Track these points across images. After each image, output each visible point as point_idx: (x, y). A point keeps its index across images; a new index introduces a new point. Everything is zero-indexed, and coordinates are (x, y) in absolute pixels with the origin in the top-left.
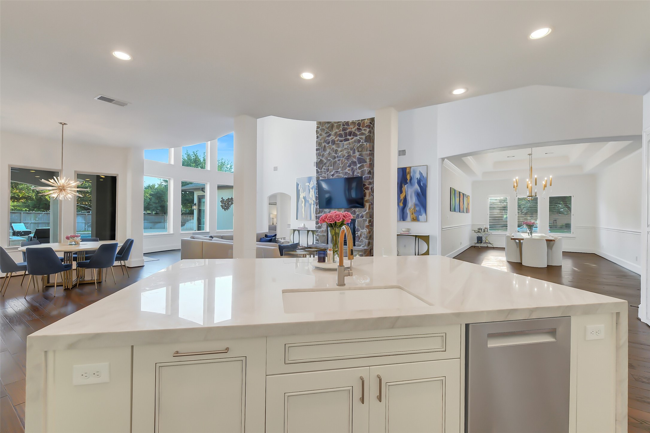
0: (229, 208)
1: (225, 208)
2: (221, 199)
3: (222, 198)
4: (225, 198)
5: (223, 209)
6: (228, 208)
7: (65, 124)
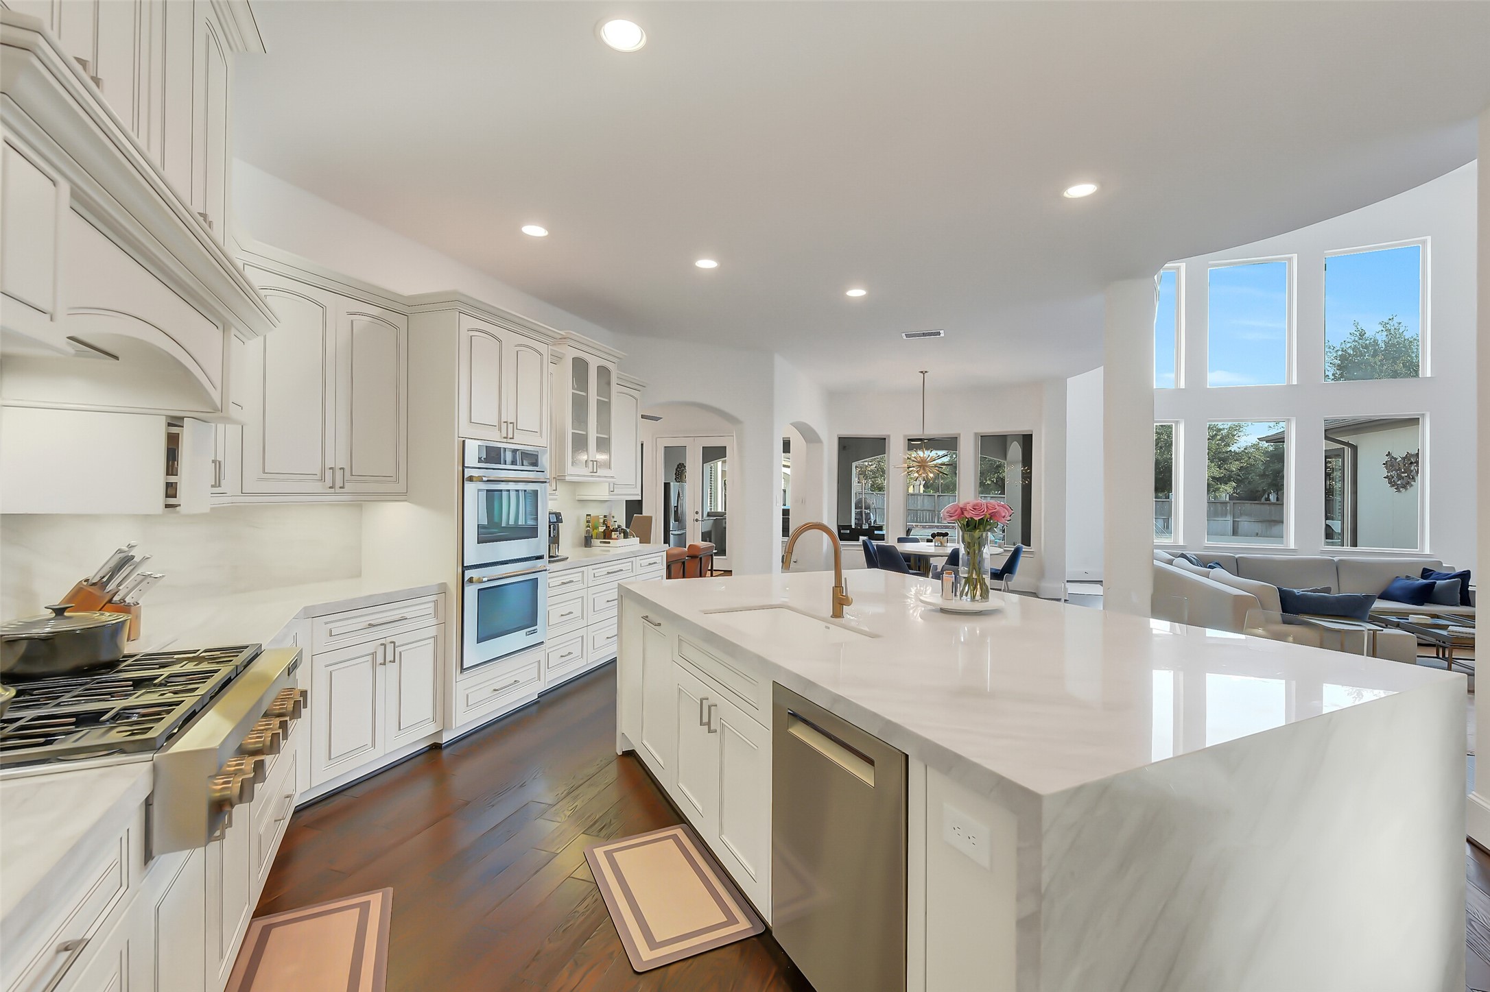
0: (1412, 483)
1: (1399, 482)
2: (1387, 459)
3: (1389, 454)
4: (1399, 454)
5: (1393, 486)
6: (1408, 483)
7: (926, 372)
